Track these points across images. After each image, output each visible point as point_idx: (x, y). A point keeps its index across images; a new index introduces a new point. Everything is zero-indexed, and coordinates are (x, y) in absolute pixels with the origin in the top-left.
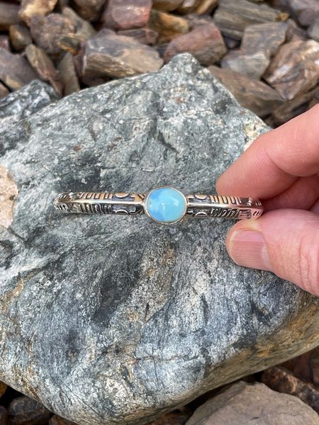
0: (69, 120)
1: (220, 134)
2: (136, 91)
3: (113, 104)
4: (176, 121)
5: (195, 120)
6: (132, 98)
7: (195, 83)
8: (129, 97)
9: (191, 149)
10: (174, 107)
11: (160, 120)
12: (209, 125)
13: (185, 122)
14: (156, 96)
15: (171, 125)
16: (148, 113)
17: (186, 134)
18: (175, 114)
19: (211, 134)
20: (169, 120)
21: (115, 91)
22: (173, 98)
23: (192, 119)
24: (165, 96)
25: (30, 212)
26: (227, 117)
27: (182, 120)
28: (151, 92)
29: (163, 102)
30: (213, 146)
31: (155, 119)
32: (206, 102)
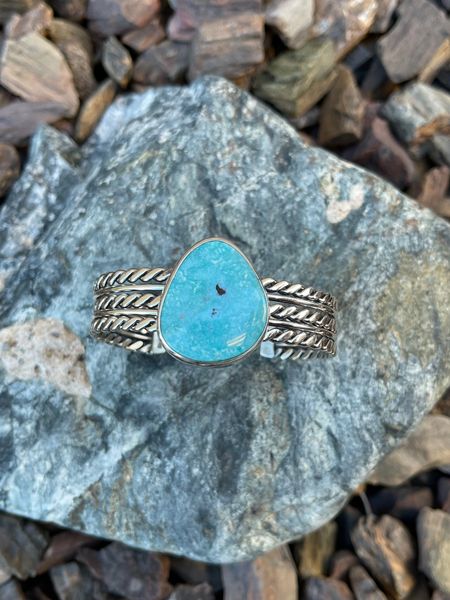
0: (110, 237)
1: (293, 203)
2: (175, 168)
3: (153, 196)
4: (237, 201)
5: (259, 191)
6: (173, 180)
7: (243, 132)
8: (170, 180)
9: (264, 237)
10: (227, 180)
11: (217, 205)
12: (277, 193)
13: (248, 199)
14: (202, 168)
15: (232, 208)
16: (199, 199)
17: (253, 215)
18: (232, 190)
19: (283, 207)
20: (228, 202)
21: (151, 175)
22: (224, 167)
23: (254, 191)
24: (213, 165)
25: (107, 376)
26: (296, 174)
27: (243, 197)
28: (194, 166)
29: (213, 176)
30: (289, 223)
31: (211, 206)
32: (264, 159)
